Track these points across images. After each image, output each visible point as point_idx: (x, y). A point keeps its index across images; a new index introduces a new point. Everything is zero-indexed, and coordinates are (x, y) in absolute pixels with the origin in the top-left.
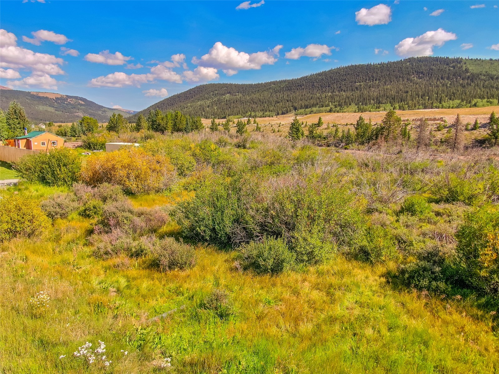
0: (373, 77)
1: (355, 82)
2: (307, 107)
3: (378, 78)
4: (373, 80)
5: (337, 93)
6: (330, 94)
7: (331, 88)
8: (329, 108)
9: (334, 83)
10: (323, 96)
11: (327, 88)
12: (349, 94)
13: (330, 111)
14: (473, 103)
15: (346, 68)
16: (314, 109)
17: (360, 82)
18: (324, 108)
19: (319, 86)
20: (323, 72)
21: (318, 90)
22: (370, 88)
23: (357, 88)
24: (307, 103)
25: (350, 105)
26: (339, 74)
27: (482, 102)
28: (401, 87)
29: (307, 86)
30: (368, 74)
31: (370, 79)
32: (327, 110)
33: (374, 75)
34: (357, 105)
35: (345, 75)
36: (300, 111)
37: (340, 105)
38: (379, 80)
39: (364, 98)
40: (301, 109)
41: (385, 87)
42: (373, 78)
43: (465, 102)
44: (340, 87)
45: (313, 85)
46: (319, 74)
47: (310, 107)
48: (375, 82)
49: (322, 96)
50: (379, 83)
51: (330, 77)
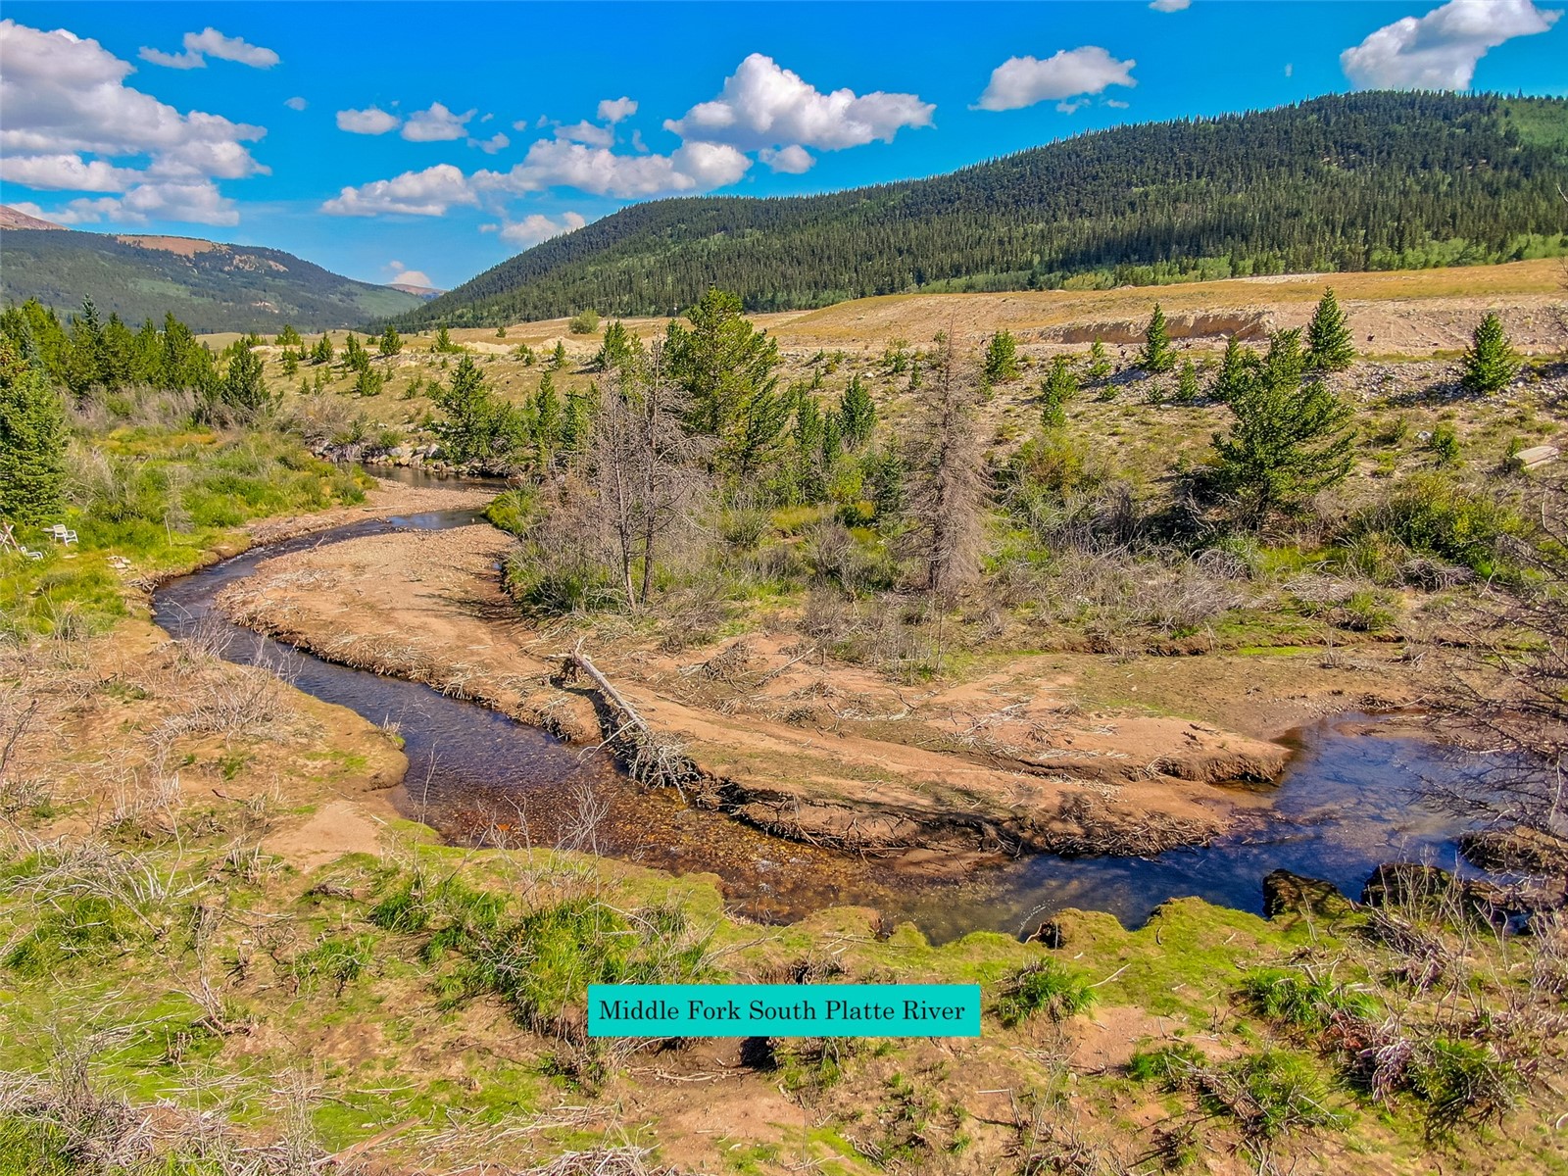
0: (1189, 165)
1: (1129, 185)
2: (957, 271)
3: (1207, 168)
4: (1189, 176)
5: (1065, 222)
7: (1049, 205)
8: (1026, 275)
9: (1059, 188)
10: (1018, 233)
11: (1035, 205)
12: (1104, 224)
13: (1031, 284)
14: (1513, 248)
15: (1104, 136)
16: (980, 278)
17: (1144, 184)
18: (1011, 276)
19: (1011, 200)
20: (1025, 155)
21: (1003, 214)
22: (1175, 202)
23: (1132, 205)
24: (959, 258)
25: (1100, 261)
26: (1078, 156)
27: (1544, 243)
28: (1280, 197)
29: (970, 202)
30: (1174, 154)
31: (1179, 174)
32: (1021, 280)
33: (1195, 159)
34: (1123, 262)
35: (1099, 160)
36: (934, 284)
37: (1065, 263)
38: (1211, 174)
39: (1151, 239)
40: (937, 278)
41: (1227, 199)
42: (1191, 169)
43: (1484, 245)
44: (1078, 202)
45: (990, 197)
46: (1014, 162)
47: (968, 272)
48: (1195, 179)
49: (1015, 234)
50: (1207, 185)
51: (1047, 169)
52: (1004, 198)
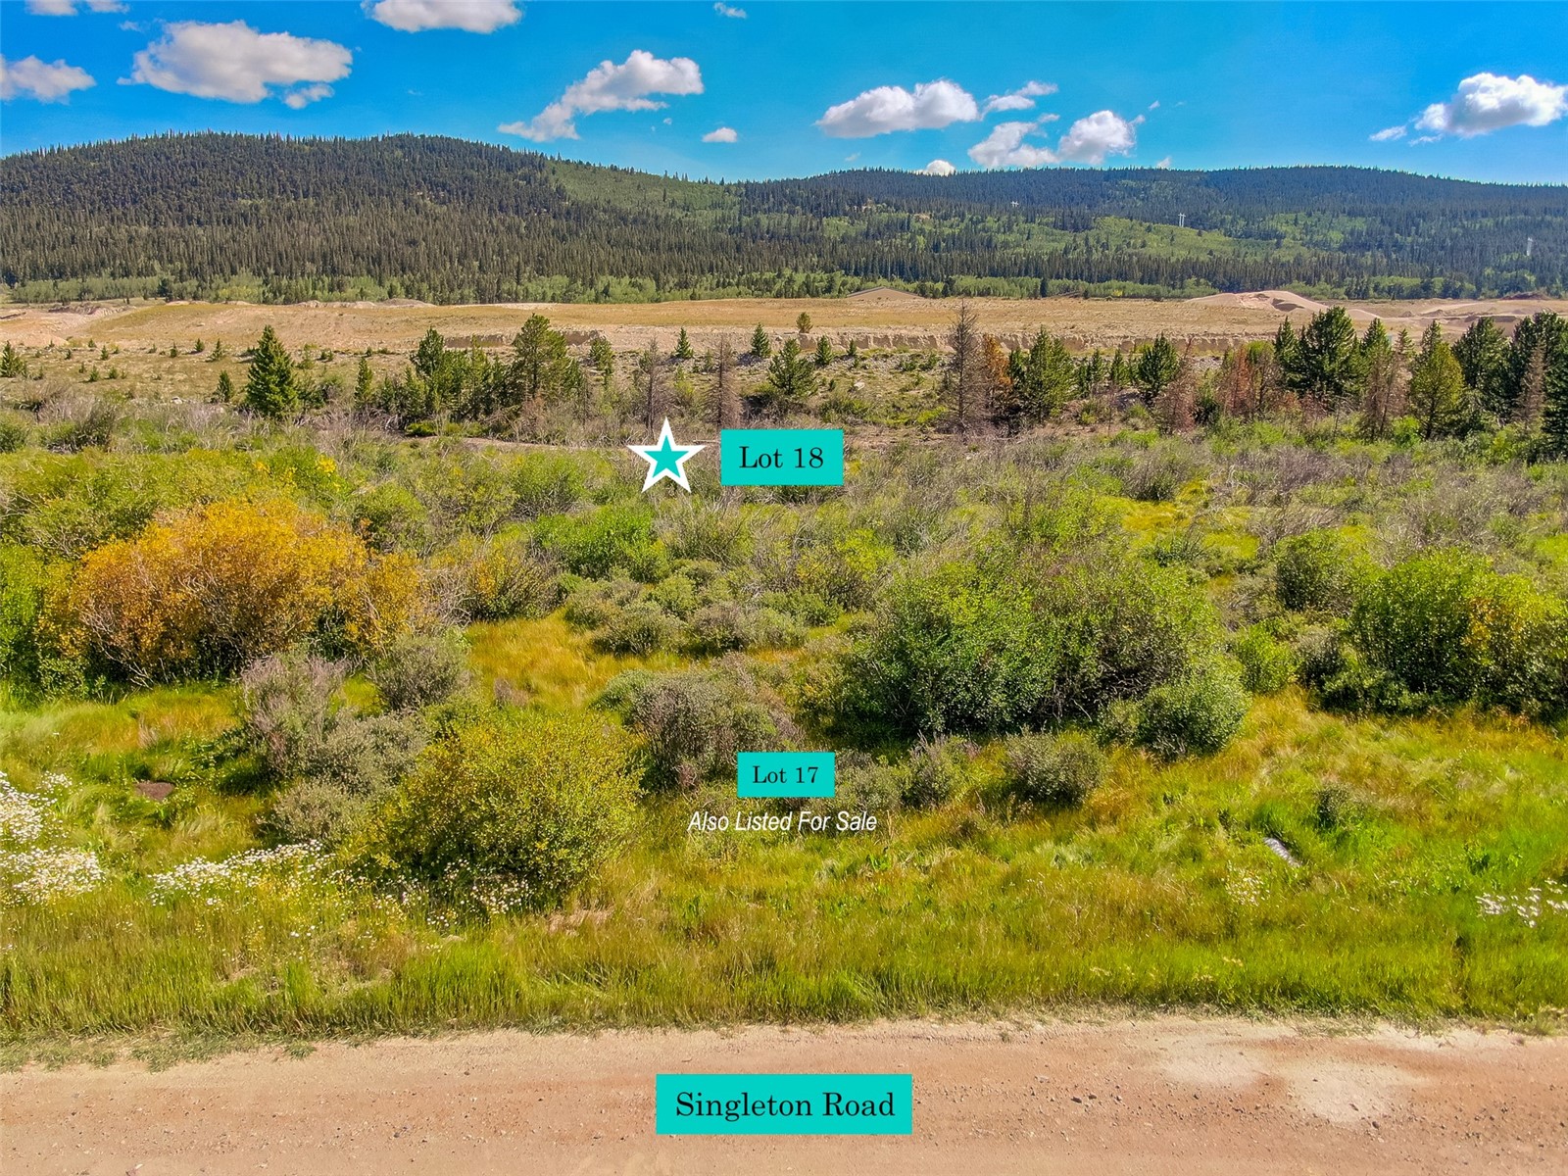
0: (293, 182)
1: (235, 196)
2: (58, 273)
3: (311, 187)
4: (296, 194)
5: (176, 229)
6: (145, 229)
7: (146, 207)
8: (153, 282)
9: (154, 190)
10: (122, 233)
12: (221, 234)
13: (163, 291)
15: (193, 140)
16: (94, 282)
17: (251, 197)
18: (133, 282)
19: (96, 198)
20: (100, 148)
21: (91, 212)
22: (289, 219)
23: (244, 216)
24: (54, 258)
25: (234, 272)
26: (168, 158)
28: (393, 225)
30: (274, 170)
31: (285, 191)
32: (149, 286)
33: (297, 177)
34: (259, 275)
35: (193, 165)
36: (33, 287)
37: (195, 272)
38: (317, 195)
39: (280, 254)
40: (34, 278)
41: (342, 220)
42: (296, 187)
43: (580, 283)
44: (181, 208)
45: (68, 191)
46: (87, 153)
47: (74, 274)
48: (302, 200)
49: (117, 236)
50: (317, 205)
51: (134, 167)
52: (88, 194)
